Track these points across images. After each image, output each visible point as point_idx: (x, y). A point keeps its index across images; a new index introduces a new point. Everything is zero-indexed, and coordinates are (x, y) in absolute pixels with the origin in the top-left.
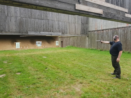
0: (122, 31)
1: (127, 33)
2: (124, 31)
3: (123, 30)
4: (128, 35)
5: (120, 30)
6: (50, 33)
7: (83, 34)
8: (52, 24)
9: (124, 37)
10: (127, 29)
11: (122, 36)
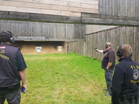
0: (114, 33)
1: (119, 35)
2: (117, 33)
3: (115, 31)
4: (120, 38)
5: (112, 31)
6: (30, 37)
7: (77, 38)
8: (33, 27)
9: (117, 42)
10: (119, 29)
11: (114, 40)
